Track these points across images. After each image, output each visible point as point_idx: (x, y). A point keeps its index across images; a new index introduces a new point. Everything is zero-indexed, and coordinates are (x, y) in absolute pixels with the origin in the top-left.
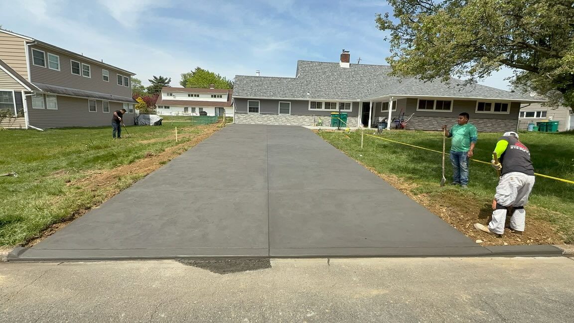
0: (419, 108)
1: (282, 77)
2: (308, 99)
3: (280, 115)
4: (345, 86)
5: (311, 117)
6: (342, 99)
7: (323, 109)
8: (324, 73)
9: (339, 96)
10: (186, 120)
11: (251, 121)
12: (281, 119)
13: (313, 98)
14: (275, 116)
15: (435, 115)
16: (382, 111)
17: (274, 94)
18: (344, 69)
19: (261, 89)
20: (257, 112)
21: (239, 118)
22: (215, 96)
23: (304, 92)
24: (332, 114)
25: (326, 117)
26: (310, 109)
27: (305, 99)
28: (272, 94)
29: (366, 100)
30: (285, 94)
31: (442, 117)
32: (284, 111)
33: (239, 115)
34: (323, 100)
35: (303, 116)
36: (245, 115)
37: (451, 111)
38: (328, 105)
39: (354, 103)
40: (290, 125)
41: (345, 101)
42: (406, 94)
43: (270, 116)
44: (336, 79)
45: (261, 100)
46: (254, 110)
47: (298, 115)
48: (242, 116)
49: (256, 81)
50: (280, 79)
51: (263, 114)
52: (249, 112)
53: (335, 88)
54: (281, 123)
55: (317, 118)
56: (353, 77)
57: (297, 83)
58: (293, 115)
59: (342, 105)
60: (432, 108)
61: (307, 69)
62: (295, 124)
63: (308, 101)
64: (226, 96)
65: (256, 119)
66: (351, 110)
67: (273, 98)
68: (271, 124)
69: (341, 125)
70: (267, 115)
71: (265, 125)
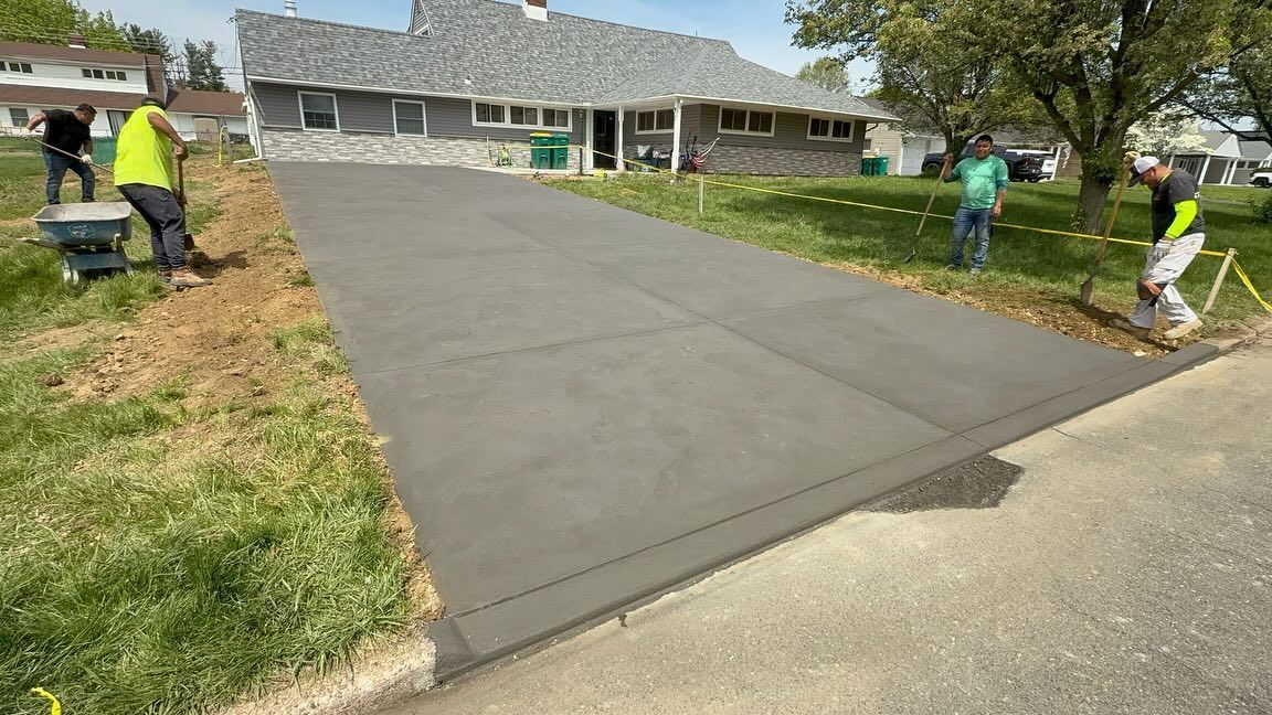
0: (722, 127)
1: (386, 29)
2: (469, 96)
3: (398, 136)
4: (549, 67)
5: (480, 145)
6: (550, 99)
7: (507, 124)
8: (493, 28)
9: (542, 93)
10: (12, 150)
11: (317, 154)
12: (404, 147)
13: (482, 94)
14: (386, 140)
15: (747, 143)
16: (637, 133)
17: (377, 78)
18: (537, 22)
19: (332, 60)
20: (331, 125)
21: (276, 144)
22: (98, 75)
23: (456, 76)
24: (531, 138)
25: (516, 145)
26: (475, 123)
27: (464, 96)
28: (369, 76)
29: (604, 104)
30: (407, 78)
31: (759, 147)
32: (410, 125)
33: (277, 136)
34: (506, 99)
35: (460, 142)
36: (297, 137)
37: (772, 134)
38: (518, 113)
39: (576, 111)
40: (429, 163)
41: (557, 104)
42: (704, 94)
43: (370, 139)
44: (525, 48)
45: (340, 93)
46: (319, 120)
47: (449, 138)
48: (287, 140)
49: (308, 33)
50: (381, 33)
51: (350, 133)
52: (307, 126)
53: (528, 69)
54: (403, 159)
55: (494, 145)
56: (562, 47)
57: (431, 51)
58: (435, 137)
59: (550, 116)
60: (743, 128)
61: (446, 13)
62: (442, 162)
63: (468, 102)
64: (143, 75)
65: (330, 146)
66: (569, 129)
67: (376, 88)
68: (377, 161)
69: (556, 163)
70: (363, 137)
71: (358, 164)
